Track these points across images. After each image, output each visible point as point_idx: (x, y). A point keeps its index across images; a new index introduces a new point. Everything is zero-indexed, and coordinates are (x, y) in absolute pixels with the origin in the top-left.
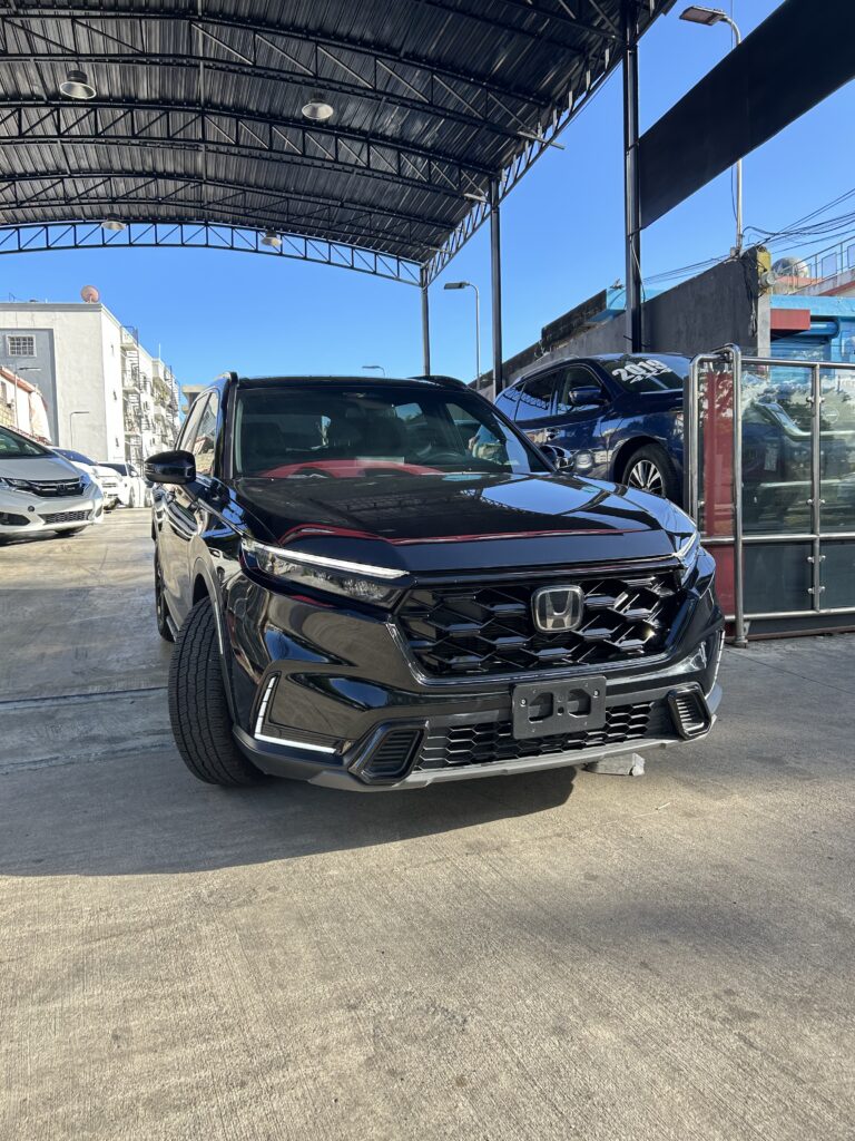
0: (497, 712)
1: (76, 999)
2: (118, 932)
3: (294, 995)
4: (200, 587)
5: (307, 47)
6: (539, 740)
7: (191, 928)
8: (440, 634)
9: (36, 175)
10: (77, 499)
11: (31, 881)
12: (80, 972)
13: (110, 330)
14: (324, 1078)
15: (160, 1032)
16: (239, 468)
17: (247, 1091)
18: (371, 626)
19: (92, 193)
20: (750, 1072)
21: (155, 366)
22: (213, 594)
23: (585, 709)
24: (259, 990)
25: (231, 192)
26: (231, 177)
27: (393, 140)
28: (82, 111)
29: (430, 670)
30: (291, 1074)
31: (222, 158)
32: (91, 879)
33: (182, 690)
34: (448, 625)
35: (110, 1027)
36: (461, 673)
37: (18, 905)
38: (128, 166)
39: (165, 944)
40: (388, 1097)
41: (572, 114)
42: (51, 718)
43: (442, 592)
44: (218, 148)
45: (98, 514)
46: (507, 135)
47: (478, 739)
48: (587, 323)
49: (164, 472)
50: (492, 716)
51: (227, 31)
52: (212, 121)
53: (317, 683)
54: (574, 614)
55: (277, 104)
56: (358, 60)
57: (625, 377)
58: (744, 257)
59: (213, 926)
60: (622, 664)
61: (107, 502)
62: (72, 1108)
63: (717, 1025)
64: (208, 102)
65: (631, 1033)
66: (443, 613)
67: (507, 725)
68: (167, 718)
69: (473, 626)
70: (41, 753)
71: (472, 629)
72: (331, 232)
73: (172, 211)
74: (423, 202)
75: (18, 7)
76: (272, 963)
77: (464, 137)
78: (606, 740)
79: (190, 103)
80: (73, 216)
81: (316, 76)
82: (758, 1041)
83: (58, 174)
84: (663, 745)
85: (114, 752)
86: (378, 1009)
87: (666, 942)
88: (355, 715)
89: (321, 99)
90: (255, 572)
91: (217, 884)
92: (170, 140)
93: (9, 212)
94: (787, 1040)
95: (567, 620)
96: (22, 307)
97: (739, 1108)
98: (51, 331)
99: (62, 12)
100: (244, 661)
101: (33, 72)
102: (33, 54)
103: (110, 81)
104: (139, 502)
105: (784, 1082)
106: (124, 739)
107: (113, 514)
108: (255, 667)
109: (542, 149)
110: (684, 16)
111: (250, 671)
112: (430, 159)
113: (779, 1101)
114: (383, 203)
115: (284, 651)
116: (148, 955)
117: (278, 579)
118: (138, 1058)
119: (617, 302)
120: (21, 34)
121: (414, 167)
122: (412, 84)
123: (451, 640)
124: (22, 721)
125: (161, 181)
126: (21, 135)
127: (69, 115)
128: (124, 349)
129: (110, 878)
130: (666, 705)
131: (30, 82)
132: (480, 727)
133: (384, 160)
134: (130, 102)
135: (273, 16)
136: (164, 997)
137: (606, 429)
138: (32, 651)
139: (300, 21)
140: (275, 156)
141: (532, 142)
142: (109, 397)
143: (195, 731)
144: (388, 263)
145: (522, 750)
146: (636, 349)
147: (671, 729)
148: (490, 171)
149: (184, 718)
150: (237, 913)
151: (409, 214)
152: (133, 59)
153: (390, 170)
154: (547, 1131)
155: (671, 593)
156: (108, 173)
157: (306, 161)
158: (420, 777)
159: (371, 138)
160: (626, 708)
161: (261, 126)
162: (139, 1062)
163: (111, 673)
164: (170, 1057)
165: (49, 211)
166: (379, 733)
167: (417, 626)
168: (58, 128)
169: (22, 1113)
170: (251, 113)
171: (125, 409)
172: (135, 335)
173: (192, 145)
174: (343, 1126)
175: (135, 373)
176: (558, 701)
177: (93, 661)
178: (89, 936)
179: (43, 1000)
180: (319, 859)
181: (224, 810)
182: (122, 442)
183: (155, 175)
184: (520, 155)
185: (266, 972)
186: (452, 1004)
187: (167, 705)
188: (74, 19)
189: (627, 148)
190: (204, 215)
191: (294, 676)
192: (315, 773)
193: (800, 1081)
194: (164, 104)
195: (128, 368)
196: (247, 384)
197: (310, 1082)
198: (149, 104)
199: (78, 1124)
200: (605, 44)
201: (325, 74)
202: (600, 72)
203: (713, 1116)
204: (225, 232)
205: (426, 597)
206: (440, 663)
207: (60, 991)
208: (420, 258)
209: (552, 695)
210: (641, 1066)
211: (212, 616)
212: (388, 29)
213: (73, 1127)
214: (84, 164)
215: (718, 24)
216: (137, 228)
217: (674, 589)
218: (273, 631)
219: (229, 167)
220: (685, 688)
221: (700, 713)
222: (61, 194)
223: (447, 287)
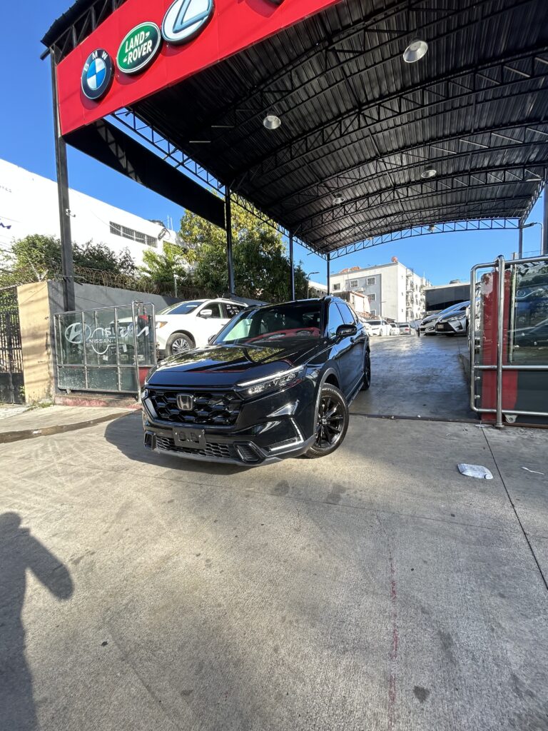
0: (171, 435)
5: (425, 149)
13: (401, 270)
21: (422, 280)
23: (197, 441)
27: (482, 168)
28: (352, 204)
31: (408, 202)
34: (158, 402)
36: (164, 419)
38: (375, 217)
47: (170, 442)
51: (392, 157)
52: (401, 190)
56: (449, 144)
64: (396, 185)
69: (163, 404)
73: (396, 227)
75: (321, 180)
79: (388, 188)
83: (353, 226)
89: (428, 169)
92: (383, 204)
98: (380, 275)
99: (335, 176)
112: (506, 170)
114: (488, 197)
120: (325, 187)
121: (495, 177)
122: (479, 143)
125: (388, 218)
126: (334, 219)
128: (407, 277)
132: (168, 438)
133: (479, 180)
134: (366, 196)
135: (409, 143)
139: (420, 140)
142: (400, 294)
144: (498, 222)
148: (544, 163)
151: (503, 198)
152: (361, 182)
153: (482, 183)
156: (369, 221)
159: (471, 172)
160: (216, 444)
161: (418, 186)
168: (344, 212)
170: (413, 182)
171: (407, 298)
172: (412, 270)
173: (395, 202)
175: (412, 286)
176: (187, 436)
182: (405, 311)
188: (339, 177)
194: (379, 192)
195: (409, 283)
198: (373, 194)
201: (433, 156)
212: (462, 124)
216: (385, 236)
219: (412, 205)
221: (256, 455)
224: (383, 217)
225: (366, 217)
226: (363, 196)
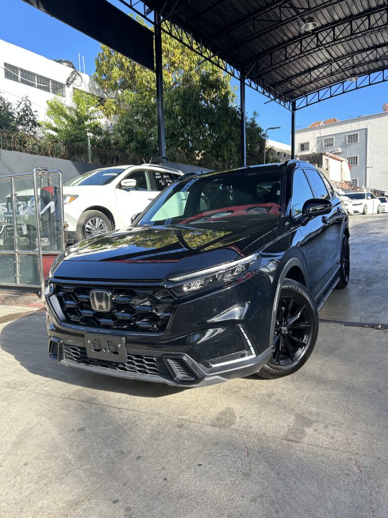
0: (82, 343)
9: (319, 66)
19: (347, 65)
34: (66, 301)
38: (360, 48)
69: (73, 303)
80: (341, 79)
83: (329, 62)
93: (312, 85)
98: (366, 129)
156: (352, 54)
160: (140, 357)
214: (340, 54)
224: (372, 48)
225: (348, 49)
226: (344, 20)
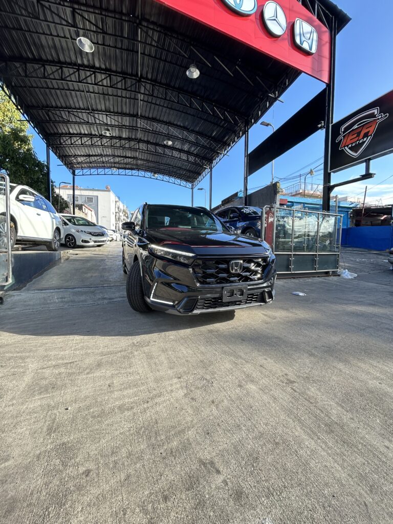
0: (218, 294)
1: (97, 374)
2: (111, 353)
3: (162, 373)
4: (136, 258)
5: (166, 127)
6: (229, 303)
7: (132, 353)
8: (204, 272)
9: (95, 156)
10: (103, 237)
11: (86, 337)
12: (99, 365)
13: (112, 196)
14: (172, 400)
15: (123, 384)
16: (147, 227)
17: (149, 405)
18: (185, 270)
19: (110, 161)
20: (297, 400)
21: (124, 206)
22: (140, 259)
23: (242, 294)
24: (152, 372)
25: (145, 162)
26: (145, 159)
27: (186, 151)
28: (108, 140)
29: (201, 283)
30: (162, 399)
31: (143, 154)
32: (103, 337)
33: (130, 286)
34: (206, 270)
35: (108, 382)
36: (209, 283)
37: (82, 344)
38: (119, 155)
39: (124, 357)
40: (192, 407)
41: (232, 147)
42: (93, 292)
43: (205, 260)
44: (143, 151)
45: (108, 241)
46: (215, 152)
47: (213, 302)
48: (233, 200)
49: (127, 227)
50: (217, 295)
51: (146, 121)
52: (141, 145)
53: (168, 285)
54: (241, 268)
55: (158, 140)
56: (179, 131)
57: (245, 212)
58: (274, 184)
59: (138, 352)
60: (252, 283)
61: (110, 239)
62: (95, 410)
63: (284, 384)
64: (140, 139)
65: (260, 387)
66: (205, 266)
67: (221, 298)
68: (126, 293)
69: (213, 270)
70: (90, 302)
71: (213, 271)
72: (170, 174)
73: (130, 166)
74: (193, 168)
75: (92, 110)
76: (155, 364)
77: (204, 152)
78: (246, 303)
79: (136, 139)
80: (105, 167)
81: (168, 134)
82: (297, 390)
83: (101, 155)
84: (261, 305)
85: (110, 302)
86: (187, 378)
87: (266, 359)
88: (179, 294)
89: (169, 140)
90: (152, 253)
91: (139, 339)
92: (130, 149)
93: (88, 165)
94: (305, 389)
95: (238, 270)
96: (90, 190)
97: (295, 411)
98: (97, 196)
99: (104, 113)
100: (148, 278)
101: (96, 129)
102: (96, 123)
103: (115, 133)
104: (118, 240)
105: (306, 403)
106: (113, 299)
107: (112, 242)
108: (151, 280)
109: (224, 156)
110: (262, 124)
111: (149, 281)
112: (196, 157)
113: (307, 409)
114: (183, 167)
115: (159, 275)
116: (119, 361)
117: (158, 255)
118: (116, 393)
119: (241, 195)
120: (93, 118)
121: (192, 159)
122: (192, 138)
123: (207, 274)
124: (86, 293)
125: (127, 159)
126: (92, 145)
127: (105, 140)
128: (116, 202)
129: (108, 337)
130: (263, 294)
131: (95, 131)
132: (214, 298)
133: (184, 157)
134: (120, 138)
135: (158, 118)
136: (124, 373)
137: (240, 224)
138: (89, 275)
139: (165, 120)
140: (157, 154)
141: (221, 154)
142: (112, 213)
143: (133, 297)
144: (183, 183)
145: (224, 305)
146: (246, 205)
147: (263, 300)
148: (210, 161)
149: (130, 293)
150: (145, 348)
151: (189, 171)
152: (121, 127)
153: (186, 159)
154: (240, 418)
155: (265, 264)
156: (114, 156)
157: (165, 156)
158: (196, 312)
159: (181, 151)
160: (252, 294)
161: (153, 146)
162: (116, 394)
163: (111, 281)
164: (125, 393)
165: (98, 165)
166: (185, 299)
167: (197, 270)
168: (101, 143)
169: (79, 411)
170: (151, 143)
171: (116, 217)
172: (119, 198)
173: (135, 150)
174: (179, 416)
175: (118, 208)
176: (235, 292)
177: (105, 278)
178: (102, 354)
179: (88, 373)
180: (167, 333)
181: (141, 319)
182: (115, 225)
183: (126, 157)
184: (218, 157)
185: (154, 366)
186: (208, 377)
187: (125, 290)
188: (107, 115)
189: (245, 156)
190: (138, 168)
191: (162, 283)
192: (168, 310)
193: (311, 403)
194: (129, 139)
195: (117, 206)
196: (149, 205)
197: (168, 401)
198: (125, 139)
199: (97, 415)
200: (240, 131)
201: (170, 134)
202: (239, 137)
203: (288, 414)
204: (143, 173)
205: (200, 262)
206: (204, 281)
207: (93, 371)
208: (192, 182)
209: (233, 290)
210: (265, 397)
211: (139, 265)
212: (187, 123)
213: (95, 416)
214: (108, 153)
215: (269, 126)
216: (121, 171)
217: (266, 263)
218: (156, 269)
219: (145, 156)
220: (266, 290)
221: (271, 296)
222: (102, 160)
223: (199, 189)
224: (124, 157)
225: (113, 153)
